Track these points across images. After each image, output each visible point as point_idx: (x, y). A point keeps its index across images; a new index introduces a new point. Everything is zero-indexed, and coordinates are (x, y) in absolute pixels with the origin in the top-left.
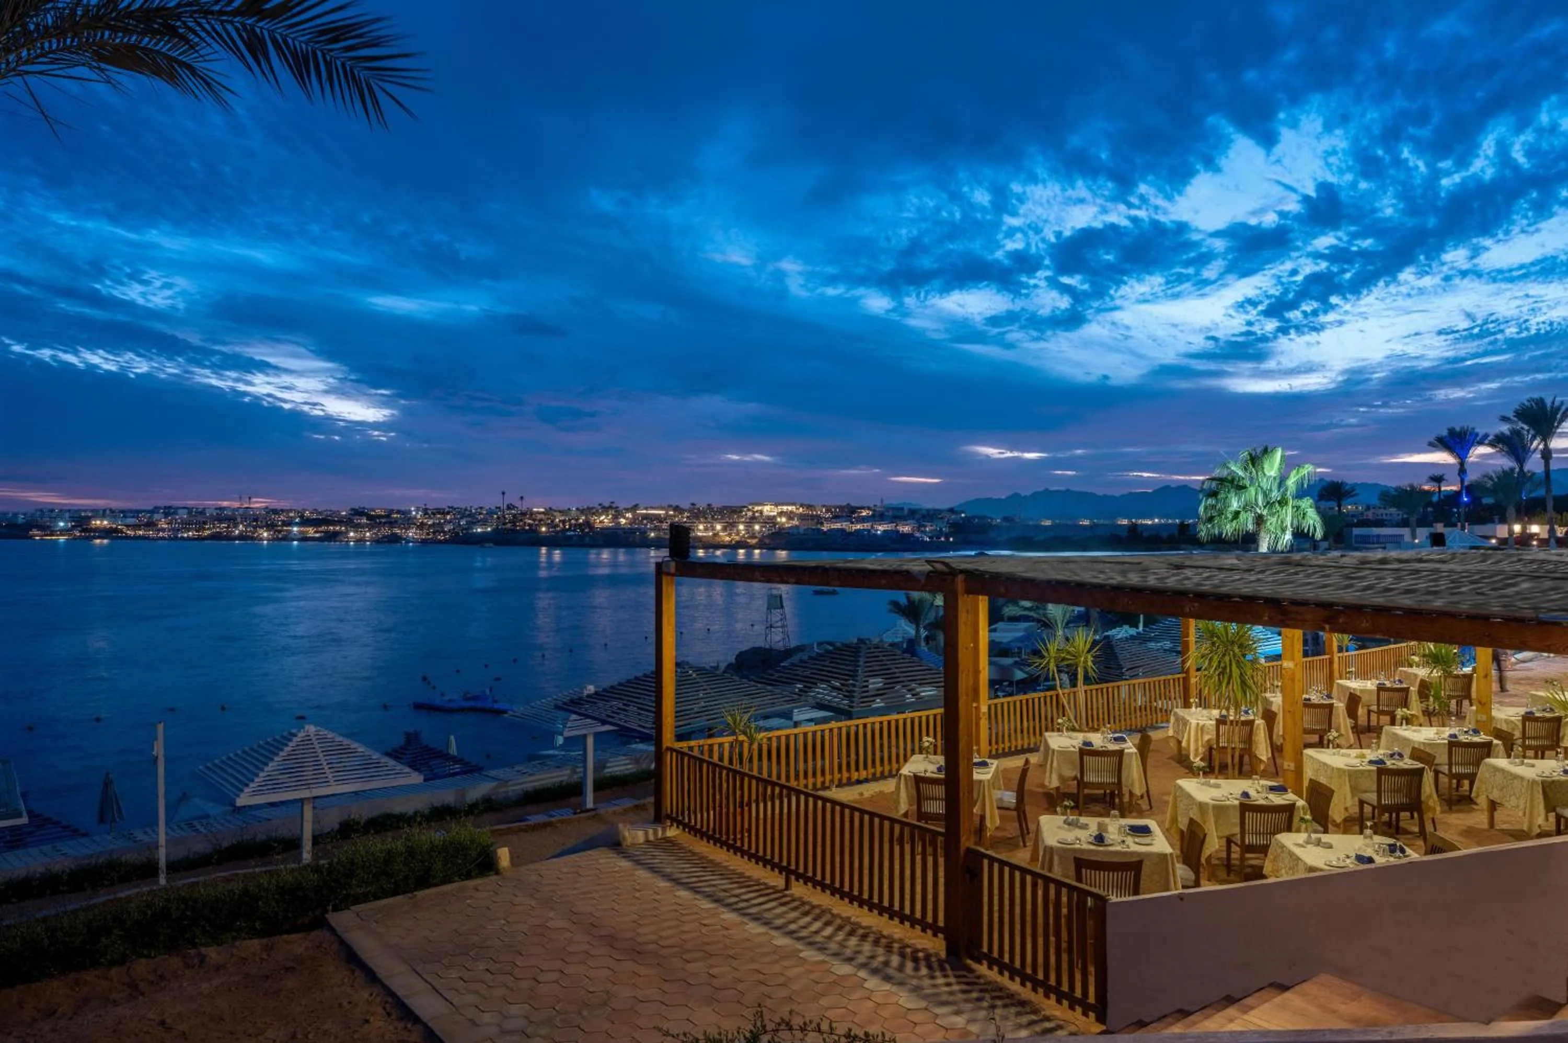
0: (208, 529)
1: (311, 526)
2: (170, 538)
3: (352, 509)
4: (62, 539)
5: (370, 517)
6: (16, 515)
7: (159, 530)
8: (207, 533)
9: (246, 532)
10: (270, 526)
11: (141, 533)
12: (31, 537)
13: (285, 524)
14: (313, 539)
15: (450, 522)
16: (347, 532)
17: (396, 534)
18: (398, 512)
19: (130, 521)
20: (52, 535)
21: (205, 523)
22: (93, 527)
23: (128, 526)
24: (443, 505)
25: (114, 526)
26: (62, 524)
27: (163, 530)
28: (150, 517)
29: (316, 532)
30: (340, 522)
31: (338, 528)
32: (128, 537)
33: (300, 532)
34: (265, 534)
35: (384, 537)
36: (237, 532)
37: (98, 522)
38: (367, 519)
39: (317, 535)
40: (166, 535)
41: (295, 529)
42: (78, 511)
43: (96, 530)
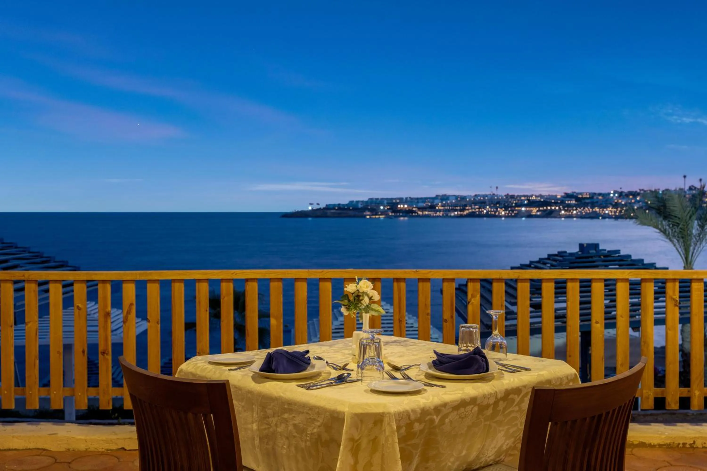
0: (468, 210)
1: (534, 207)
2: (443, 216)
3: (566, 193)
4: (382, 217)
5: (577, 199)
6: (358, 202)
7: (437, 211)
8: (466, 212)
9: (491, 211)
10: (506, 208)
11: (427, 213)
12: (365, 217)
13: (517, 205)
14: (536, 216)
15: (639, 202)
16: (560, 210)
17: (596, 212)
18: (600, 194)
19: (421, 205)
20: (376, 215)
21: (466, 206)
22: (399, 209)
23: (420, 209)
24: (635, 189)
25: (411, 208)
26: (382, 208)
27: (440, 211)
28: (432, 203)
29: (538, 211)
30: (556, 204)
31: (553, 208)
32: (419, 216)
33: (526, 211)
34: (503, 213)
35: (586, 213)
36: (485, 211)
37: (402, 206)
38: (576, 201)
39: (539, 213)
40: (441, 214)
41: (523, 209)
42: (392, 199)
43: (401, 211)
